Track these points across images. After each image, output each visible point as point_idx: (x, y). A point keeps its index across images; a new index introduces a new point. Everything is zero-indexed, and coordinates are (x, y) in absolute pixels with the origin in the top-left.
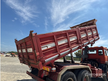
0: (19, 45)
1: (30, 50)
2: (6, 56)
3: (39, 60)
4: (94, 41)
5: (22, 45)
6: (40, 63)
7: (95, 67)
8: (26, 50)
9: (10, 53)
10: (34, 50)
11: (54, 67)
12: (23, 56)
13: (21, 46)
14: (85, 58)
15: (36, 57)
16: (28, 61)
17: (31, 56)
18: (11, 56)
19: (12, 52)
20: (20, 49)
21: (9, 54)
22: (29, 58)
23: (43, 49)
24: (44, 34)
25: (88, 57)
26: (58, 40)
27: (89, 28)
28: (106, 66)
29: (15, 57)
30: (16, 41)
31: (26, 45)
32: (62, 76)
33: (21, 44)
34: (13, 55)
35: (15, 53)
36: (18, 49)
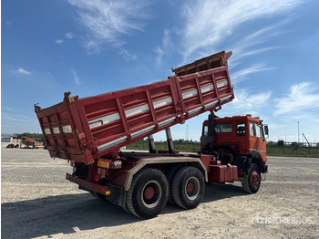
0: (45, 119)
1: (68, 129)
2: (8, 147)
3: (86, 147)
4: (219, 104)
5: (52, 119)
6: (88, 152)
7: (219, 162)
8: (61, 130)
9: (19, 137)
10: (74, 128)
11: (119, 160)
12: (56, 141)
13: (50, 122)
14: (209, 144)
15: (79, 141)
16: (66, 151)
17: (71, 141)
18: (23, 146)
19: (25, 135)
20: (47, 127)
21: (16, 140)
22: (67, 144)
23: (92, 127)
24: (94, 98)
25: (215, 141)
26: (125, 107)
27: (205, 75)
28: (250, 160)
29: (34, 147)
30: (37, 109)
31: (59, 119)
32: (135, 176)
33: (48, 117)
34: (28, 144)
35: (35, 136)
36: (43, 128)
